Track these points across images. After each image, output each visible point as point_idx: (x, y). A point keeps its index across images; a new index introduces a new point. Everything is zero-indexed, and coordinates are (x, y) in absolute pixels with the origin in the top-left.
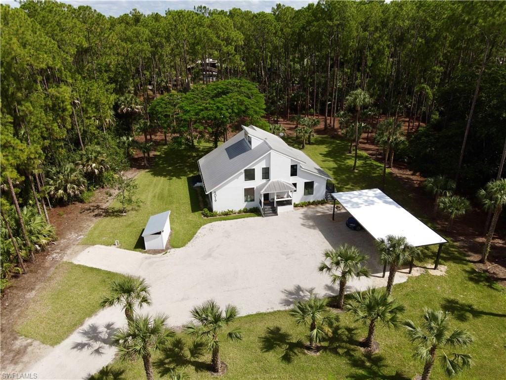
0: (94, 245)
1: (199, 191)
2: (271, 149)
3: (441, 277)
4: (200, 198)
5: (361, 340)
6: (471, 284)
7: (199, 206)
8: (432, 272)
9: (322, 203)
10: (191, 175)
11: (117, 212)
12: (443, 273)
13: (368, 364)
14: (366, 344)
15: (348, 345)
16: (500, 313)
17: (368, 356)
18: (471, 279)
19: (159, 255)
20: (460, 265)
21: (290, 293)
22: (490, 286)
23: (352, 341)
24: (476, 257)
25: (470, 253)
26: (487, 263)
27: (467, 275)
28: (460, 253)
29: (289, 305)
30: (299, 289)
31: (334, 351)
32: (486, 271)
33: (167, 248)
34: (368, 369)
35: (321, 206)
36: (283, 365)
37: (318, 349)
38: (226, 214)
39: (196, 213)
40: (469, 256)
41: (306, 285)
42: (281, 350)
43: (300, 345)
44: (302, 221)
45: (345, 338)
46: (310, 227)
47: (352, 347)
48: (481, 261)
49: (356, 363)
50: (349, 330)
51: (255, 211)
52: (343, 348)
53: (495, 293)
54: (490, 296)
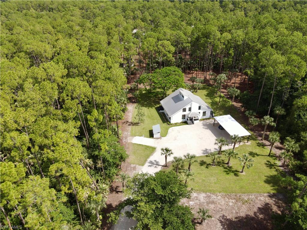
0: (135, 136)
1: (162, 114)
2: (192, 101)
3: (249, 145)
4: (164, 117)
5: (226, 163)
6: (258, 147)
7: (165, 121)
8: (246, 144)
9: (209, 119)
10: (156, 107)
11: (136, 123)
13: (228, 168)
14: (228, 164)
15: (223, 164)
16: (265, 155)
17: (228, 166)
18: (258, 145)
19: (159, 140)
20: (255, 141)
21: (204, 151)
22: (263, 148)
23: (223, 163)
24: (260, 138)
25: (258, 137)
26: (263, 140)
27: (257, 144)
28: (255, 137)
29: (205, 154)
30: (206, 150)
31: (219, 165)
32: (263, 143)
33: (161, 137)
34: (229, 169)
35: (208, 120)
36: (206, 169)
37: (215, 165)
38: (176, 124)
39: (165, 123)
40: (258, 138)
41: (208, 148)
42: (205, 165)
43: (210, 164)
44: (203, 126)
45: (222, 162)
46: (206, 129)
47: (224, 164)
48: (262, 140)
49: (225, 168)
50: (223, 160)
51: (186, 123)
52: (221, 165)
53: (264, 149)
54: (262, 150)
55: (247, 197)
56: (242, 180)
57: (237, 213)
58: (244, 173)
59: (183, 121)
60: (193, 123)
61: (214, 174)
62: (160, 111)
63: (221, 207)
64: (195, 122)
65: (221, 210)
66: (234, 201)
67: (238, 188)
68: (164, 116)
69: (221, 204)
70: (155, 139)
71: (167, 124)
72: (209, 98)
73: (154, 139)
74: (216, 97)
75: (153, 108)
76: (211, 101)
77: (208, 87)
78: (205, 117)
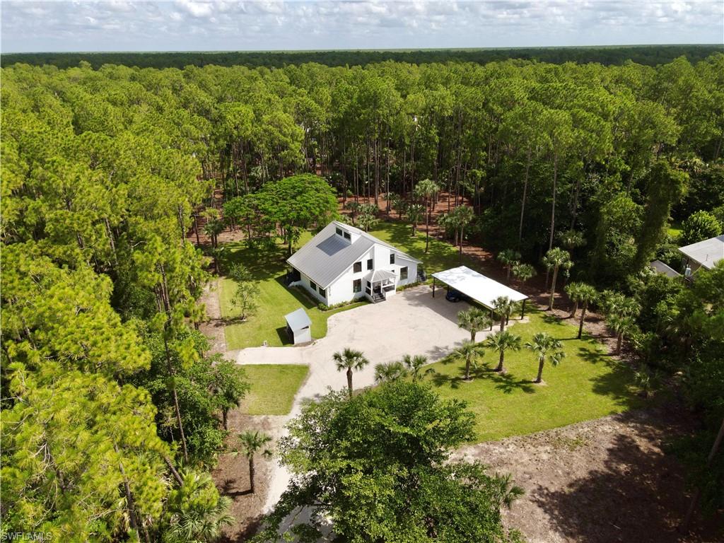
0: (243, 348)
1: (298, 290)
3: (527, 324)
4: (305, 296)
5: (494, 368)
6: (547, 325)
7: (309, 303)
8: (521, 322)
9: (416, 284)
10: (276, 276)
11: (235, 319)
12: (528, 321)
13: (504, 379)
14: (499, 369)
15: (487, 373)
16: (569, 338)
17: (503, 375)
18: (546, 322)
20: (535, 315)
21: (433, 352)
22: (559, 324)
23: (488, 370)
24: (545, 307)
25: (540, 306)
26: (553, 310)
27: (543, 320)
28: (533, 306)
29: (437, 359)
30: (437, 348)
31: (481, 377)
32: (553, 315)
33: (312, 341)
34: (506, 382)
35: (415, 288)
36: (454, 390)
37: (471, 379)
39: (313, 309)
40: (540, 307)
41: (441, 344)
42: (449, 384)
43: (457, 379)
44: (408, 302)
45: (483, 369)
46: (416, 305)
47: (491, 373)
48: (549, 309)
49: (497, 380)
50: (484, 365)
51: (363, 300)
52: (485, 375)
53: (563, 327)
54: (560, 330)
55: (574, 433)
56: (545, 398)
57: (568, 474)
58: (543, 383)
59: (358, 298)
60: (383, 298)
61: (478, 398)
62: (291, 285)
63: (526, 469)
64: (388, 295)
65: (527, 476)
66: (548, 448)
67: (544, 417)
68: (304, 293)
69: (522, 463)
70: (298, 348)
71: (319, 308)
72: (400, 244)
73: (296, 346)
74: (416, 242)
75: (269, 279)
76: (407, 250)
77: (388, 224)
78: (406, 282)
